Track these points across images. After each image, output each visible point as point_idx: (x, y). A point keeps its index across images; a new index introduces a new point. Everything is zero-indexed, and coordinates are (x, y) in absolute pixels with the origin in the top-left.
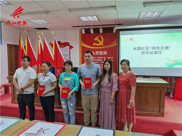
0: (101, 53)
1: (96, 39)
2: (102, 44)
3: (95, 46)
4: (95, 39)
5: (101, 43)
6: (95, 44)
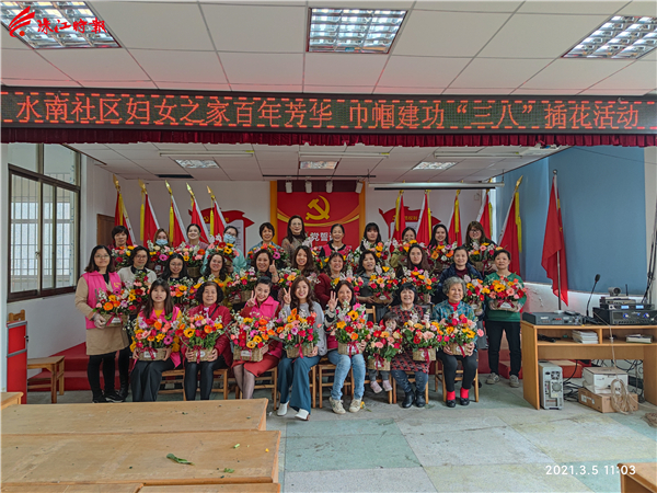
0: (324, 237)
1: (313, 204)
2: (327, 217)
4: (310, 206)
5: (325, 215)
6: (309, 216)
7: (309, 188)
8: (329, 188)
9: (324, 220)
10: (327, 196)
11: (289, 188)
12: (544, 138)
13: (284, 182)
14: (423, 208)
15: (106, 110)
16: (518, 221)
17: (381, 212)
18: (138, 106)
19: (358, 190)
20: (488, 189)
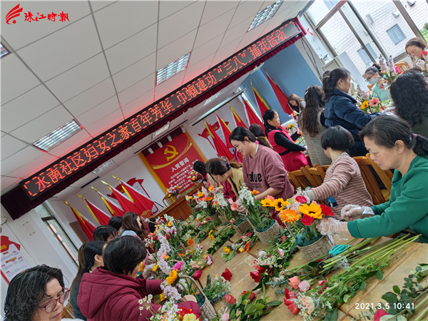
0: (182, 163)
1: (166, 151)
2: (177, 153)
3: (171, 160)
4: (166, 153)
5: (175, 153)
6: (168, 158)
7: (160, 145)
8: (170, 139)
9: (177, 156)
10: (170, 143)
11: (151, 151)
12: (257, 63)
13: (147, 149)
14: (218, 121)
15: (76, 161)
16: (262, 100)
17: (199, 135)
18: (90, 151)
19: (184, 132)
20: (241, 94)
